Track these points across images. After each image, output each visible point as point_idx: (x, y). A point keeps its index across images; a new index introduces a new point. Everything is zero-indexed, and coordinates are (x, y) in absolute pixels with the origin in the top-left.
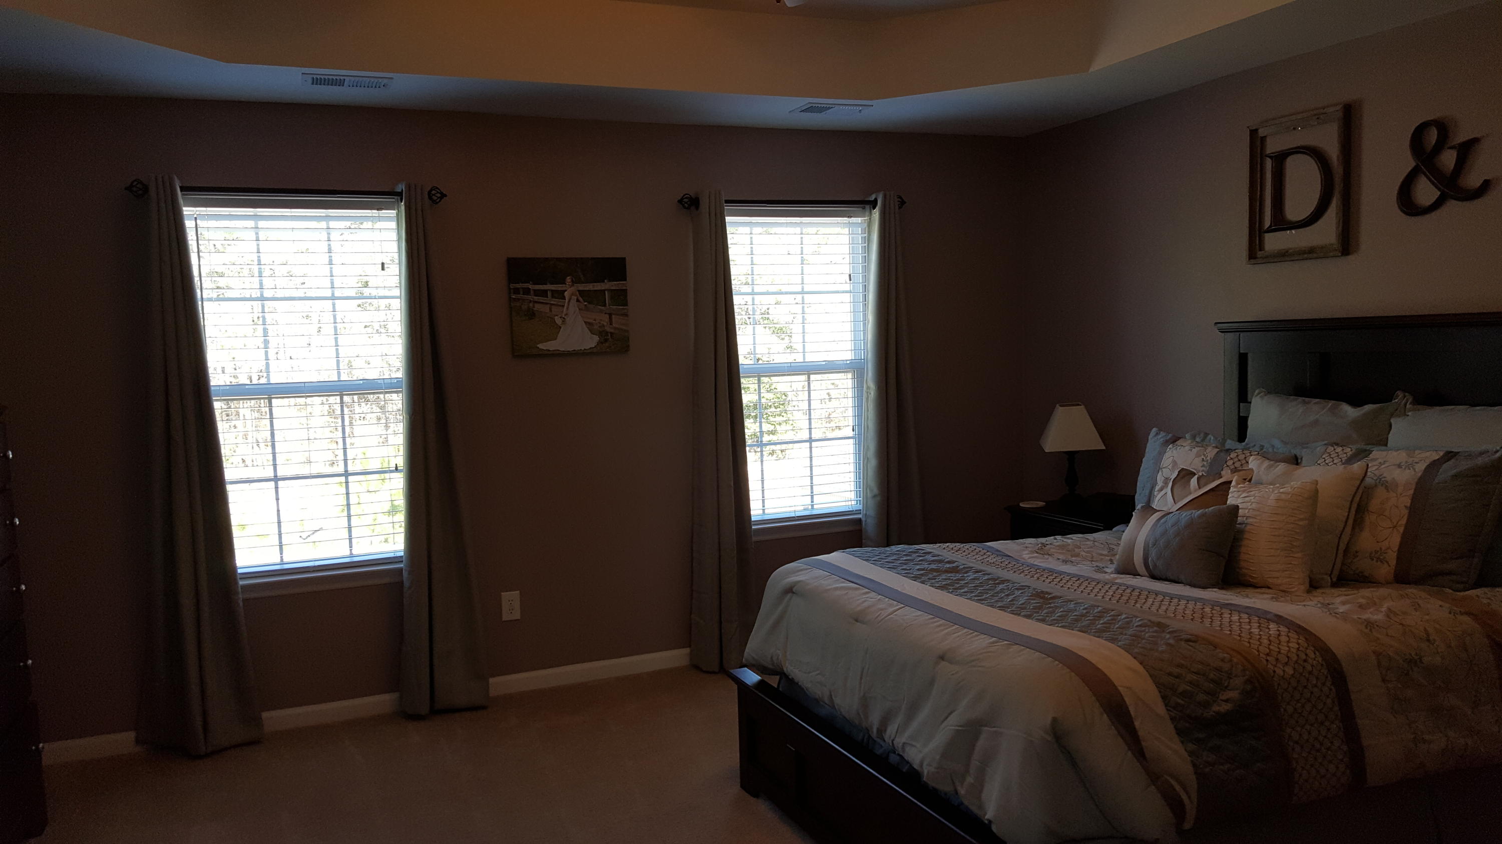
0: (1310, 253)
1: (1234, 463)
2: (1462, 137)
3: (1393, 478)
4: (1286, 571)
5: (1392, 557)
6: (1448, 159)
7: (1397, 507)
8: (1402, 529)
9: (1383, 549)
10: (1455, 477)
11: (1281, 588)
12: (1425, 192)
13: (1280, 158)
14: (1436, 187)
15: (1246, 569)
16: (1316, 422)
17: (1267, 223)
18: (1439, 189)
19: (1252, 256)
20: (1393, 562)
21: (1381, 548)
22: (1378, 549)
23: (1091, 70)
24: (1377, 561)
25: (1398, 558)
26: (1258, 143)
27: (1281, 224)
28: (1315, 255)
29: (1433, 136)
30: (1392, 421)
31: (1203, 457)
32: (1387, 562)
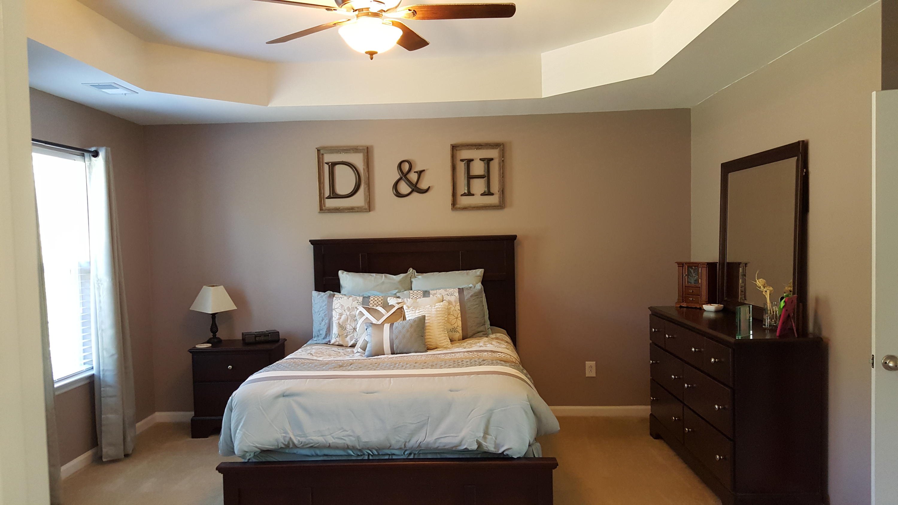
0: (351, 210)
1: (374, 302)
2: (418, 169)
3: (449, 300)
4: (445, 339)
5: (460, 329)
6: (413, 177)
7: (456, 310)
8: (460, 318)
9: (456, 327)
10: (471, 296)
11: (444, 347)
12: (404, 188)
13: (333, 165)
14: (409, 186)
15: (428, 342)
16: (383, 283)
17: (327, 194)
18: (411, 188)
19: (321, 209)
20: (461, 332)
21: (454, 327)
22: (453, 328)
23: (269, 106)
24: (454, 332)
25: (462, 329)
26: (321, 156)
27: (334, 195)
28: (354, 210)
29: (406, 167)
30: (412, 280)
31: (356, 301)
32: (458, 332)
